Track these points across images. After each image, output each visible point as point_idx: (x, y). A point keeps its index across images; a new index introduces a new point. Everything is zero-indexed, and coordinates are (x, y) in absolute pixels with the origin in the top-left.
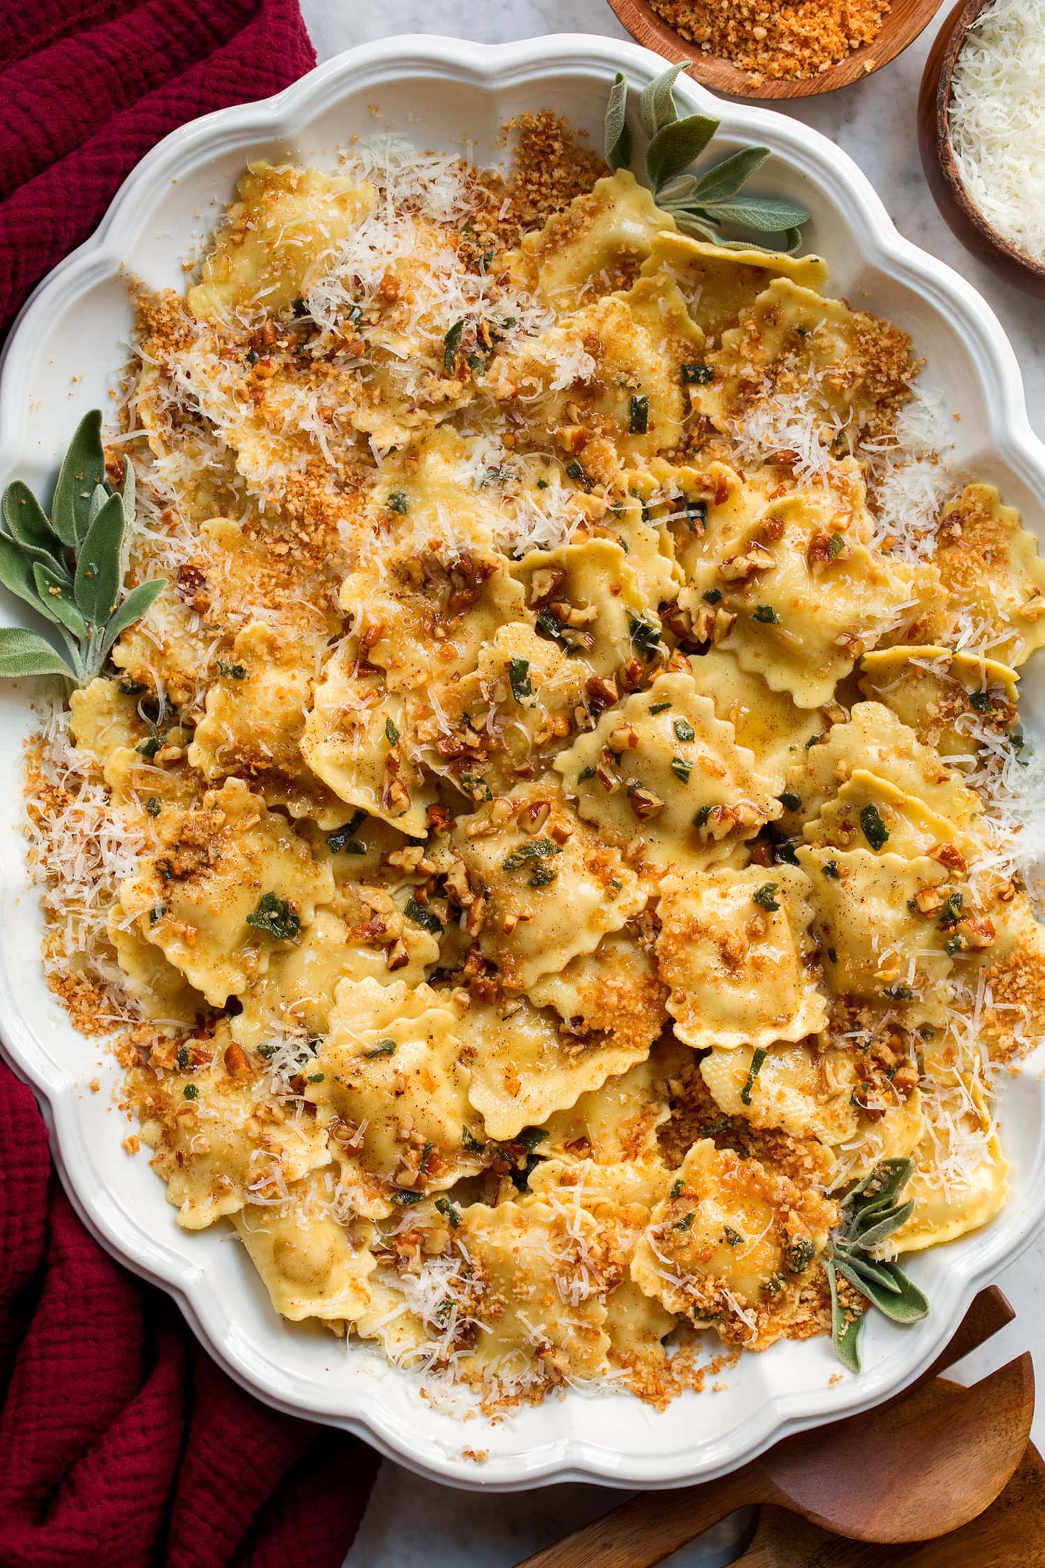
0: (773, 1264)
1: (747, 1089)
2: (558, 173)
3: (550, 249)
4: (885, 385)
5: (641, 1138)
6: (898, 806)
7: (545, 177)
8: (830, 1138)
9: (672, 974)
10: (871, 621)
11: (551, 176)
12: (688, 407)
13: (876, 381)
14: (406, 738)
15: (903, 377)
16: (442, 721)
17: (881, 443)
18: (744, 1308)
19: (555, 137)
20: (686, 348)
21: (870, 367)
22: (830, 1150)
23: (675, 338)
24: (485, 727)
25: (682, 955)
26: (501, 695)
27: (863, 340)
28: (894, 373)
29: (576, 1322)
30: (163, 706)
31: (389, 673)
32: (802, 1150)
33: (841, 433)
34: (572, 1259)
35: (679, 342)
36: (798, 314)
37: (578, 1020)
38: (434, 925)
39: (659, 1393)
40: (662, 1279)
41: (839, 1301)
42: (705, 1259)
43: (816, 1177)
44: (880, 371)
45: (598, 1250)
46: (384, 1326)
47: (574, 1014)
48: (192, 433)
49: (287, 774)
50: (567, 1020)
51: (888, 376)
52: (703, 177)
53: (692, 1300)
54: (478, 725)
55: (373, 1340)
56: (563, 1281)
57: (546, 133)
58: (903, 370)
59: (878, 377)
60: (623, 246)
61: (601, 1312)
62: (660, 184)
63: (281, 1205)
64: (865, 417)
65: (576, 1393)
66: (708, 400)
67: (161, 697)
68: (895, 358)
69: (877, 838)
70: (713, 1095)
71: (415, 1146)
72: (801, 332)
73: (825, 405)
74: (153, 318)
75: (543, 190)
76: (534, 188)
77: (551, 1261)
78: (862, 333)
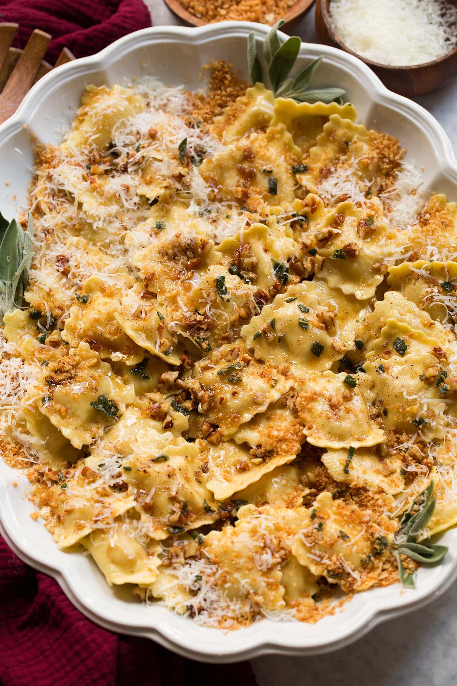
0: (367, 550)
1: (347, 466)
2: (229, 90)
3: (228, 122)
4: (388, 164)
5: (295, 499)
6: (412, 336)
7: (224, 93)
8: (391, 491)
9: (305, 415)
10: (390, 255)
11: (226, 92)
12: (296, 183)
13: (384, 162)
14: (167, 319)
15: (397, 158)
16: (185, 310)
17: (390, 192)
18: (353, 571)
19: (227, 73)
20: (294, 160)
21: (380, 155)
22: (392, 497)
23: (288, 154)
24: (205, 312)
25: (309, 406)
26: (213, 296)
27: (375, 142)
28: (391, 156)
29: (266, 579)
30: (49, 319)
31: (158, 295)
32: (377, 496)
33: (370, 188)
34: (262, 545)
35: (290, 156)
36: (345, 134)
37: (259, 446)
38: (186, 411)
39: (311, 617)
40: (309, 558)
41: (402, 565)
42: (332, 545)
43: (385, 509)
44: (385, 157)
45: (275, 541)
46: (166, 590)
47: (257, 444)
48: (62, 202)
49: (110, 339)
50: (254, 447)
51: (389, 158)
52: (295, 79)
53: (325, 566)
54: (202, 311)
55: (160, 599)
56: (257, 557)
57: (221, 69)
58: (395, 155)
59: (385, 160)
60: (261, 115)
61: (278, 574)
62: (276, 89)
63: (110, 529)
64: (381, 181)
65: (269, 619)
66: (306, 180)
67: (48, 314)
68: (392, 150)
69: (402, 350)
70: (329, 471)
71: (179, 502)
72: (347, 143)
73: (360, 173)
74: (43, 156)
75: (223, 98)
76: (219, 97)
77: (251, 547)
78: (375, 140)
